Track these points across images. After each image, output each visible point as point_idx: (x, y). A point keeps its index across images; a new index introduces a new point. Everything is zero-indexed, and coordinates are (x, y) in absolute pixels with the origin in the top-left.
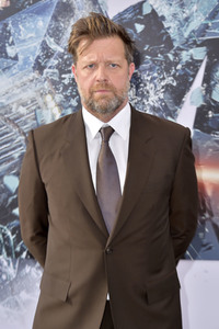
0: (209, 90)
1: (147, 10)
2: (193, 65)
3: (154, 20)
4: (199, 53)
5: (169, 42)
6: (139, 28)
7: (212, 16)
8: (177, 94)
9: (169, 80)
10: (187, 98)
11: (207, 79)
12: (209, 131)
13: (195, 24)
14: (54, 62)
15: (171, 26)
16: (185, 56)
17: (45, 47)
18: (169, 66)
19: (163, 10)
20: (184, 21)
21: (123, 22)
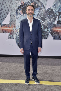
0: (59, 19)
1: (51, 9)
2: (57, 15)
3: (52, 10)
4: (58, 14)
5: (54, 13)
6: (50, 11)
7: (59, 9)
8: (55, 19)
9: (54, 17)
10: (56, 20)
11: (58, 17)
12: (59, 24)
13: (57, 10)
14: (39, 15)
15: (54, 11)
16: (56, 14)
17: (38, 13)
18: (54, 16)
19: (53, 9)
20: (56, 10)
21: (48, 10)
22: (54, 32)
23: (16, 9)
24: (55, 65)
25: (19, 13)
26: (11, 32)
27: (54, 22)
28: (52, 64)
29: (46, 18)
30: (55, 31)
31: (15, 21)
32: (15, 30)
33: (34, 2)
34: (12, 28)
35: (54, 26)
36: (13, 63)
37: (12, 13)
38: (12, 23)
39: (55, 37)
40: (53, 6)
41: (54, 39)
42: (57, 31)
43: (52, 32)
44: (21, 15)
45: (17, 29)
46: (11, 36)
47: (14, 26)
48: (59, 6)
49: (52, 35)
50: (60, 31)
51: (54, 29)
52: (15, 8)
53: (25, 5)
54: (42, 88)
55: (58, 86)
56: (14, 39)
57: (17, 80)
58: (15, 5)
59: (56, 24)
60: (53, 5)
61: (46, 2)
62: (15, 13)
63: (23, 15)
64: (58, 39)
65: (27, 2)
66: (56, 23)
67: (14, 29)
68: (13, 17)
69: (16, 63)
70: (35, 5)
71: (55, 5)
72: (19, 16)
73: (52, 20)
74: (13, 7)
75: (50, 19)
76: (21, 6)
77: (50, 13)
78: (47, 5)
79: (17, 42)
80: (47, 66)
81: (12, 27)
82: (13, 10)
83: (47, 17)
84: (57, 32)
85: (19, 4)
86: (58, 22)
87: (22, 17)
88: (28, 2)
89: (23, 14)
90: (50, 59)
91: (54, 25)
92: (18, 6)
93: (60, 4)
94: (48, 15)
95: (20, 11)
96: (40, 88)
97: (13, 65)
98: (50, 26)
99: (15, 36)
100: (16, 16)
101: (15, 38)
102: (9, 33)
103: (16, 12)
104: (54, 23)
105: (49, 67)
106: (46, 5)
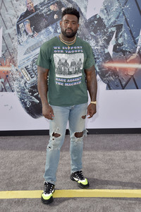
0: (117, 40)
1: (98, 17)
2: (112, 32)
3: (100, 20)
4: (114, 29)
5: (105, 26)
6: (96, 22)
7: (118, 18)
8: (108, 41)
9: (105, 37)
10: (111, 43)
11: (116, 37)
12: (117, 52)
13: (112, 21)
15: (105, 21)
16: (110, 30)
18: (105, 33)
19: (103, 17)
20: (109, 20)
21: (91, 21)
22: (107, 72)
23: (15, 20)
24: (112, 149)
25: (23, 29)
26: (7, 76)
27: (107, 48)
28: (105, 149)
29: (88, 39)
30: (110, 69)
31: (14, 49)
32: (15, 71)
33: (57, 3)
34: (9, 66)
35: (106, 59)
36: (14, 150)
37: (7, 32)
38: (7, 54)
39: (110, 84)
40: (102, 11)
41: (109, 87)
42: (115, 68)
43: (102, 72)
44: (27, 34)
45: (19, 70)
46: (7, 85)
47: (13, 61)
48: (116, 9)
49: (102, 79)
50: (120, 69)
51: (108, 65)
52: (12, 18)
53: (36, 10)
54: (82, 205)
55: (120, 199)
56: (15, 92)
57: (23, 189)
58: (12, 12)
59: (111, 53)
60: (103, 7)
61: (86, 3)
62: (13, 30)
63: (32, 34)
64: (117, 87)
65: (40, 4)
66: (110, 50)
67: (13, 69)
68: (8, 41)
69: (20, 149)
70: (60, 9)
71: (107, 9)
72: (24, 38)
73: (101, 43)
74: (7, 16)
75: (97, 42)
76: (27, 13)
77: (96, 28)
78: (88, 9)
79: (21, 99)
80: (94, 153)
81: (8, 64)
82: (8, 24)
83: (90, 38)
84: (114, 72)
85: (23, 9)
86: (115, 47)
87: (31, 39)
88: (42, 4)
89: (33, 32)
90: (101, 137)
91: (106, 54)
92: (19, 14)
93: (118, 5)
94: (92, 33)
95: (26, 25)
96: (78, 207)
97: (14, 154)
98: (98, 59)
99: (15, 85)
100: (16, 38)
101: (16, 89)
102: (3, 80)
103: (15, 27)
104: (106, 51)
105: (100, 154)
106: (86, 8)
